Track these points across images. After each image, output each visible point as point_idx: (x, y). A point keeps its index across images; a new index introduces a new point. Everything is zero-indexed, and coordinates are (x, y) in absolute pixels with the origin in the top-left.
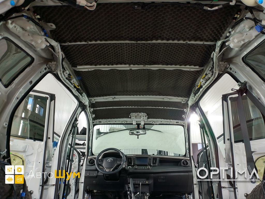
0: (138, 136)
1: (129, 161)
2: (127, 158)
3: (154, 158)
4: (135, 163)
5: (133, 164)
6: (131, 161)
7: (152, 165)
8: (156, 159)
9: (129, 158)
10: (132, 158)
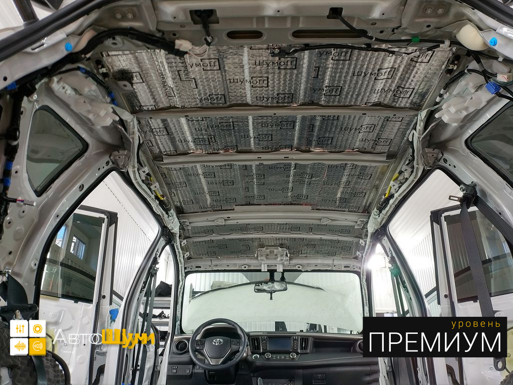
0: (271, 295)
1: (253, 344)
2: (250, 338)
3: (303, 339)
4: (266, 348)
5: (263, 349)
6: (259, 344)
7: (299, 351)
8: (308, 339)
9: (254, 339)
10: (260, 337)
